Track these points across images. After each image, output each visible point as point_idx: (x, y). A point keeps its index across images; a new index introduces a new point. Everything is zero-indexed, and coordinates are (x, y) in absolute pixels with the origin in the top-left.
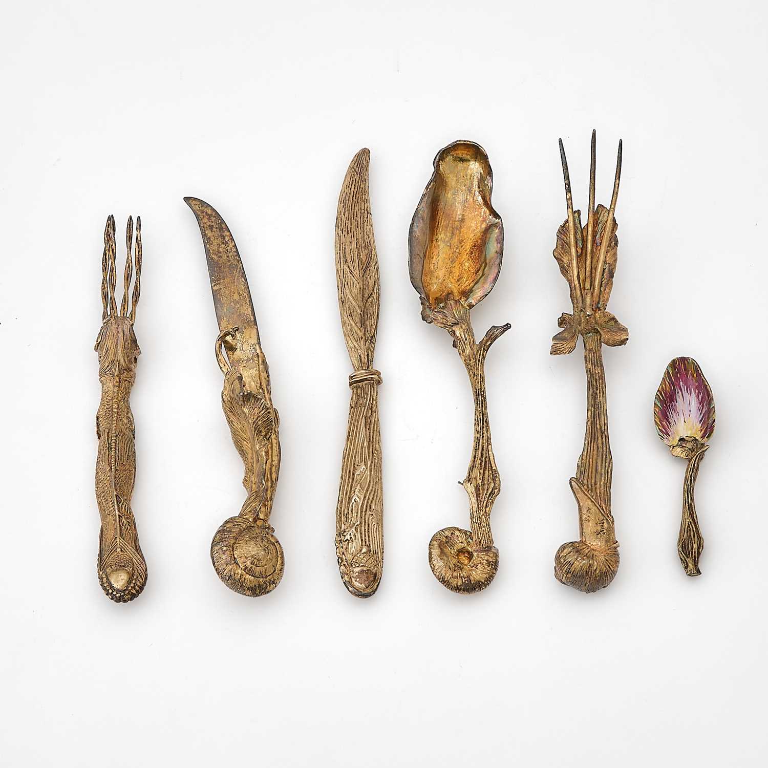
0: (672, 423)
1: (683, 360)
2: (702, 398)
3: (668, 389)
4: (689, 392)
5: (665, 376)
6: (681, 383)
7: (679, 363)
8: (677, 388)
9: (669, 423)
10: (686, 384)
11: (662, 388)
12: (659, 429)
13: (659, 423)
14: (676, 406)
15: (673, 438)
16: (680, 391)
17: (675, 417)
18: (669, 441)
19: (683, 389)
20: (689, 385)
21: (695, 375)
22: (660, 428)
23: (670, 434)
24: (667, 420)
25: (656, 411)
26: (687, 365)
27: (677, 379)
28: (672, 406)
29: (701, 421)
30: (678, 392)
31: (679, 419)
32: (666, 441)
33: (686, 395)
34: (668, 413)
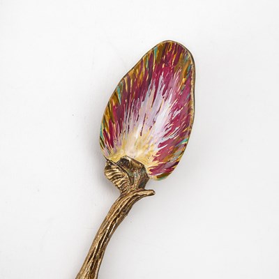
0: (125, 129)
1: (179, 50)
2: (178, 117)
3: (141, 77)
4: (165, 95)
5: (146, 59)
6: (161, 77)
7: (172, 50)
8: (153, 82)
9: (121, 128)
10: (167, 81)
11: (134, 74)
12: (104, 130)
13: (108, 122)
14: (140, 105)
15: (116, 152)
16: (154, 87)
17: (132, 121)
18: (110, 152)
19: (160, 86)
20: (170, 85)
21: (184, 80)
22: (106, 130)
23: (115, 144)
24: (120, 123)
25: (112, 105)
26: (180, 60)
27: (159, 69)
28: (135, 104)
29: (161, 145)
30: (151, 88)
31: (135, 127)
32: (105, 150)
33: (159, 96)
34: (125, 113)
